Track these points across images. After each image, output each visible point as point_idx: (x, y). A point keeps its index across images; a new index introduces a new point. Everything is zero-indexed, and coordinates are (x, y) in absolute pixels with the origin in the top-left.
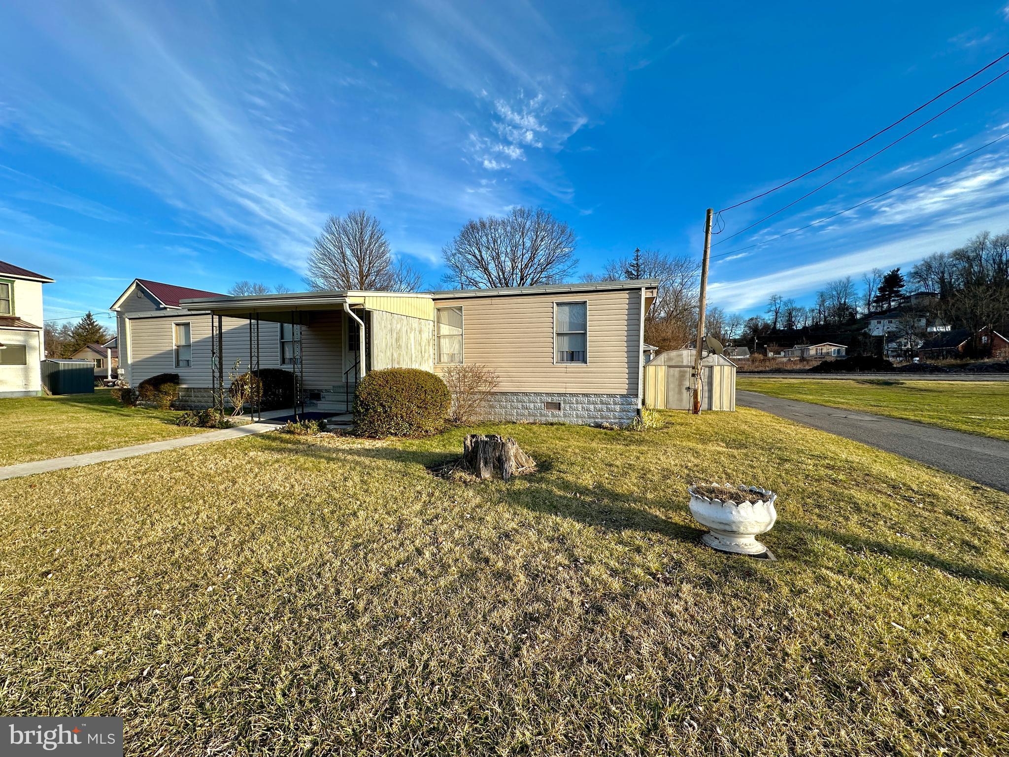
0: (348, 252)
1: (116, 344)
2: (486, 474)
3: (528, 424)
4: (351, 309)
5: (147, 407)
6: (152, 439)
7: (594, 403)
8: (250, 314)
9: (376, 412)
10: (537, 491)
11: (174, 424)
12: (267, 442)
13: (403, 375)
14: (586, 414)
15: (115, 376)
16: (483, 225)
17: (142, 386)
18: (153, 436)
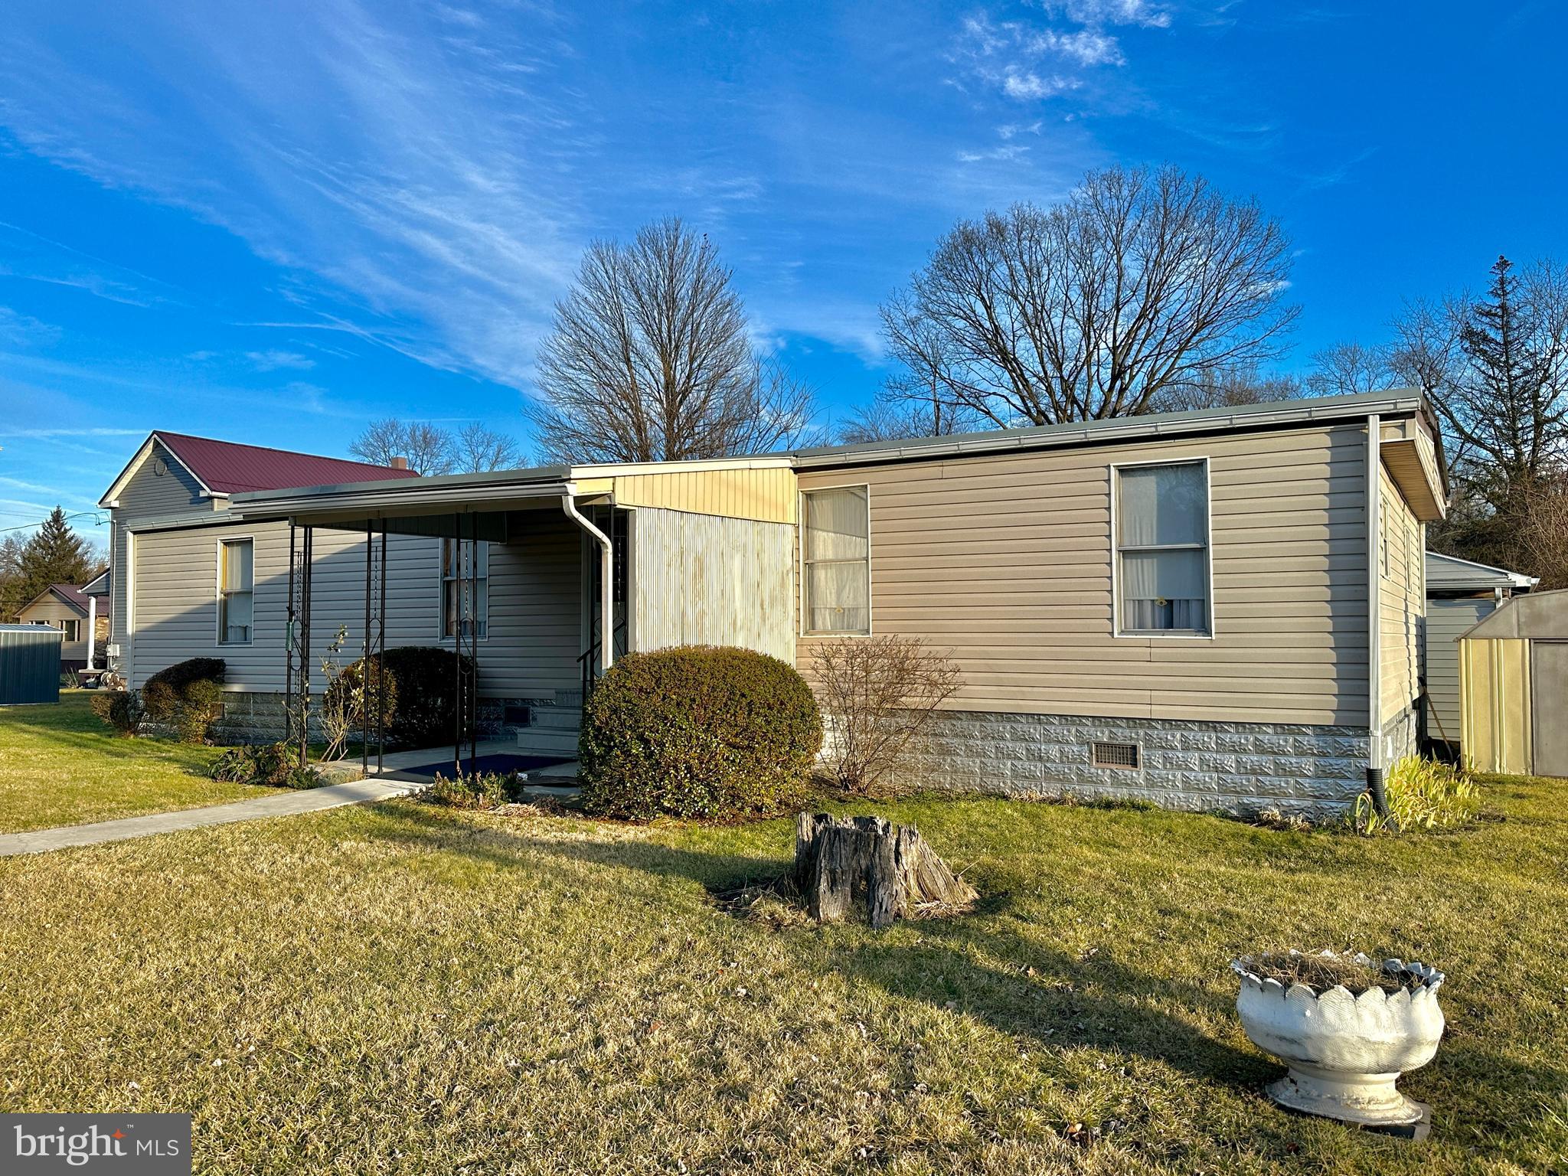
0: (638, 334)
1: (108, 588)
2: (832, 909)
3: (1043, 801)
4: (578, 509)
5: (160, 737)
6: (160, 806)
7: (1237, 749)
8: (370, 521)
9: (627, 753)
10: (934, 954)
11: (205, 775)
12: (386, 822)
13: (698, 664)
14: (1211, 779)
15: (102, 663)
16: (998, 229)
17: (151, 687)
18: (163, 800)
